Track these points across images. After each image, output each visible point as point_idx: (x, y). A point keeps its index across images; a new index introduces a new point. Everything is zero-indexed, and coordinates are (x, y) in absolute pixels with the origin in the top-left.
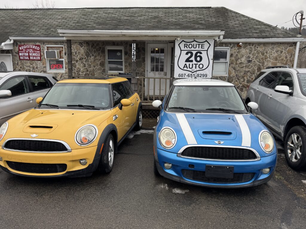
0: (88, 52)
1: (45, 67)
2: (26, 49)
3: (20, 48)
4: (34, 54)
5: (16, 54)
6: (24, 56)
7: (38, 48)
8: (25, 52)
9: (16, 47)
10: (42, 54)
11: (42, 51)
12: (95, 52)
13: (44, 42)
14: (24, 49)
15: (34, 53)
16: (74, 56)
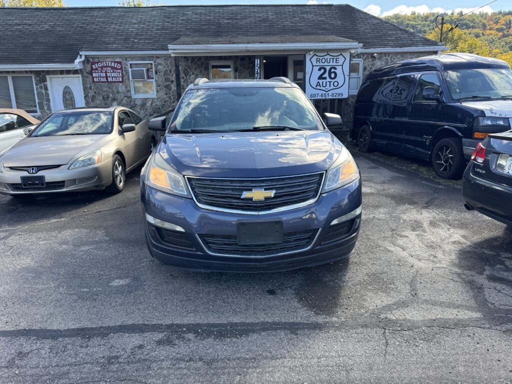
0: (186, 69)
1: (129, 91)
2: (102, 67)
3: (94, 67)
4: (113, 75)
5: (87, 75)
6: (99, 77)
7: (119, 66)
8: (101, 72)
9: (87, 65)
10: (124, 73)
11: (124, 69)
12: (195, 69)
13: (126, 58)
14: (99, 67)
15: (113, 72)
16: (169, 75)
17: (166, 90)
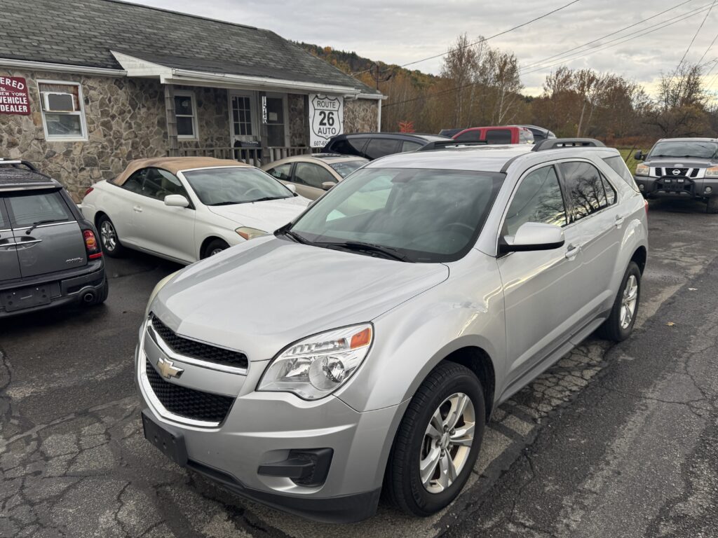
0: (133, 99)
1: (41, 130)
4: (10, 100)
7: (20, 86)
10: (30, 98)
11: (29, 92)
12: (146, 100)
13: (33, 73)
15: (11, 95)
16: (107, 106)
17: (104, 130)
